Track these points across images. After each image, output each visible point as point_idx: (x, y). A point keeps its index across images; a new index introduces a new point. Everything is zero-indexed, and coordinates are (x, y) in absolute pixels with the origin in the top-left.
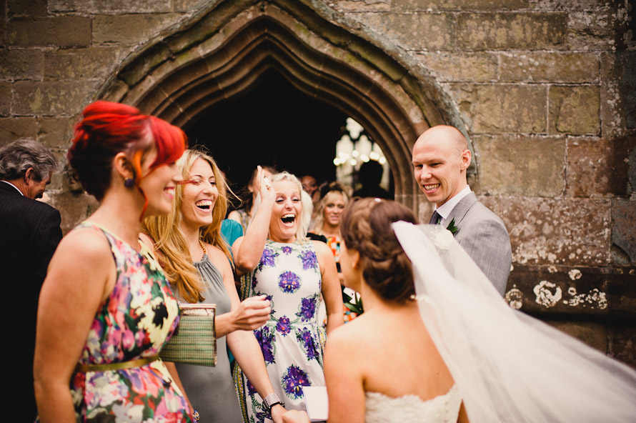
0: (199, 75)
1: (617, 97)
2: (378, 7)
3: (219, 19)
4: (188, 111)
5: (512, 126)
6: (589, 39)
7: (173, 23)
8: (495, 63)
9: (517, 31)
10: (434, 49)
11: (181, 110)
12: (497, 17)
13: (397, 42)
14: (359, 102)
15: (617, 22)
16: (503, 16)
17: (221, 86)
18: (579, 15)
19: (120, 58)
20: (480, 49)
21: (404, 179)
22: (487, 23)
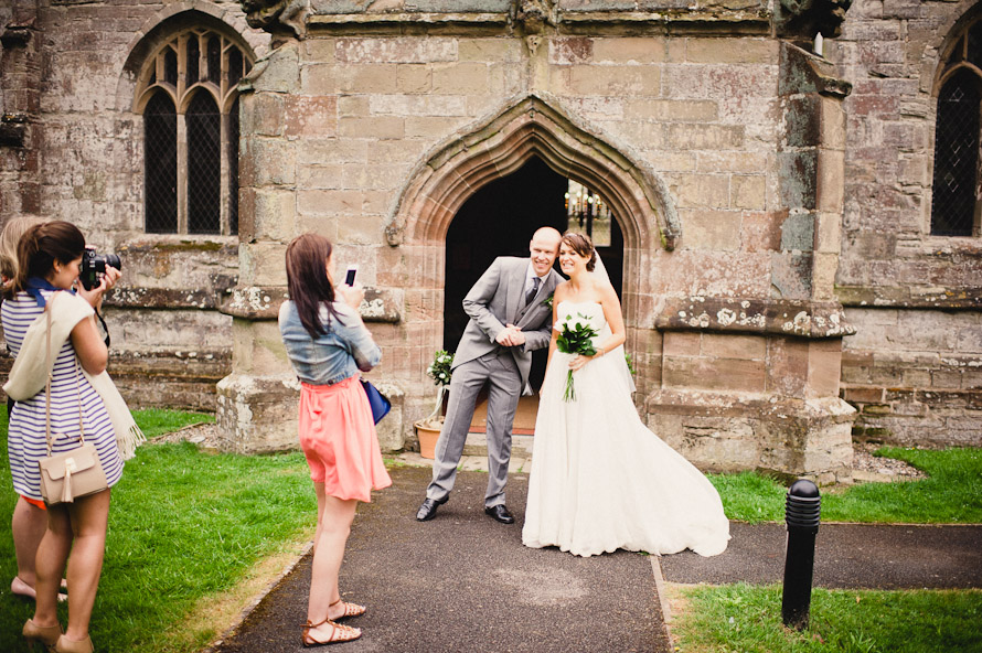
0: (483, 161)
1: (777, 183)
2: (614, 117)
3: (501, 123)
4: (472, 186)
5: (705, 202)
6: (760, 143)
7: (468, 125)
8: (695, 159)
9: (710, 136)
10: (653, 148)
11: (468, 185)
12: (697, 126)
13: (627, 143)
14: (599, 182)
15: (778, 132)
16: (701, 126)
17: (498, 169)
18: (752, 126)
19: (428, 149)
20: (684, 149)
21: (630, 238)
22: (689, 130)
